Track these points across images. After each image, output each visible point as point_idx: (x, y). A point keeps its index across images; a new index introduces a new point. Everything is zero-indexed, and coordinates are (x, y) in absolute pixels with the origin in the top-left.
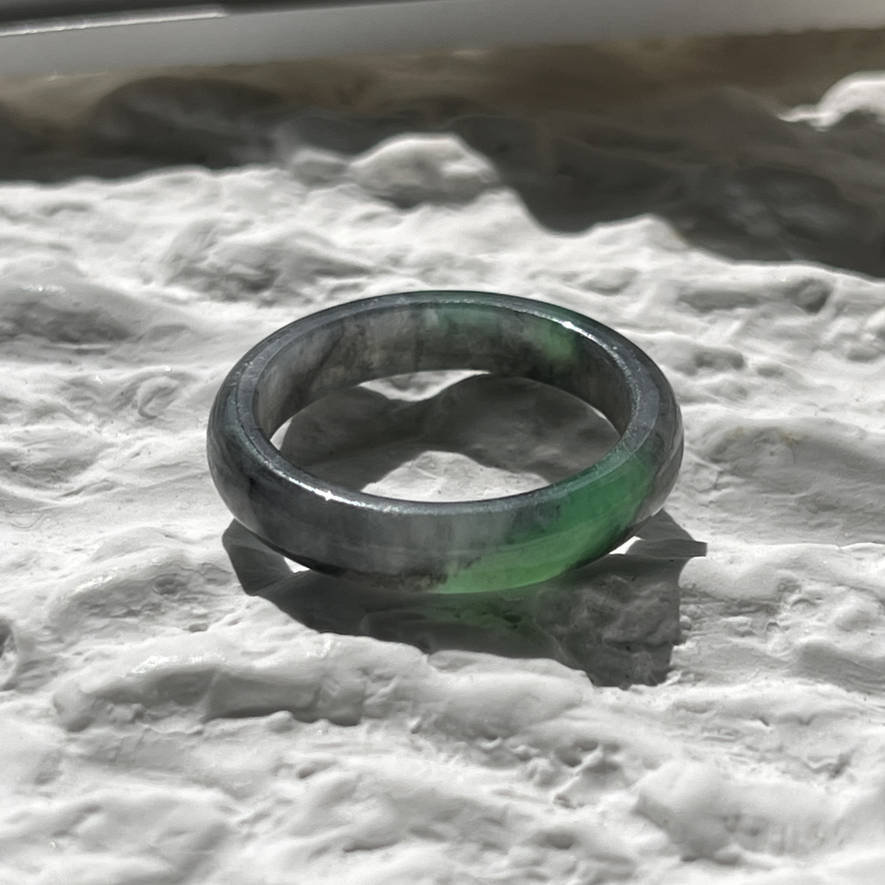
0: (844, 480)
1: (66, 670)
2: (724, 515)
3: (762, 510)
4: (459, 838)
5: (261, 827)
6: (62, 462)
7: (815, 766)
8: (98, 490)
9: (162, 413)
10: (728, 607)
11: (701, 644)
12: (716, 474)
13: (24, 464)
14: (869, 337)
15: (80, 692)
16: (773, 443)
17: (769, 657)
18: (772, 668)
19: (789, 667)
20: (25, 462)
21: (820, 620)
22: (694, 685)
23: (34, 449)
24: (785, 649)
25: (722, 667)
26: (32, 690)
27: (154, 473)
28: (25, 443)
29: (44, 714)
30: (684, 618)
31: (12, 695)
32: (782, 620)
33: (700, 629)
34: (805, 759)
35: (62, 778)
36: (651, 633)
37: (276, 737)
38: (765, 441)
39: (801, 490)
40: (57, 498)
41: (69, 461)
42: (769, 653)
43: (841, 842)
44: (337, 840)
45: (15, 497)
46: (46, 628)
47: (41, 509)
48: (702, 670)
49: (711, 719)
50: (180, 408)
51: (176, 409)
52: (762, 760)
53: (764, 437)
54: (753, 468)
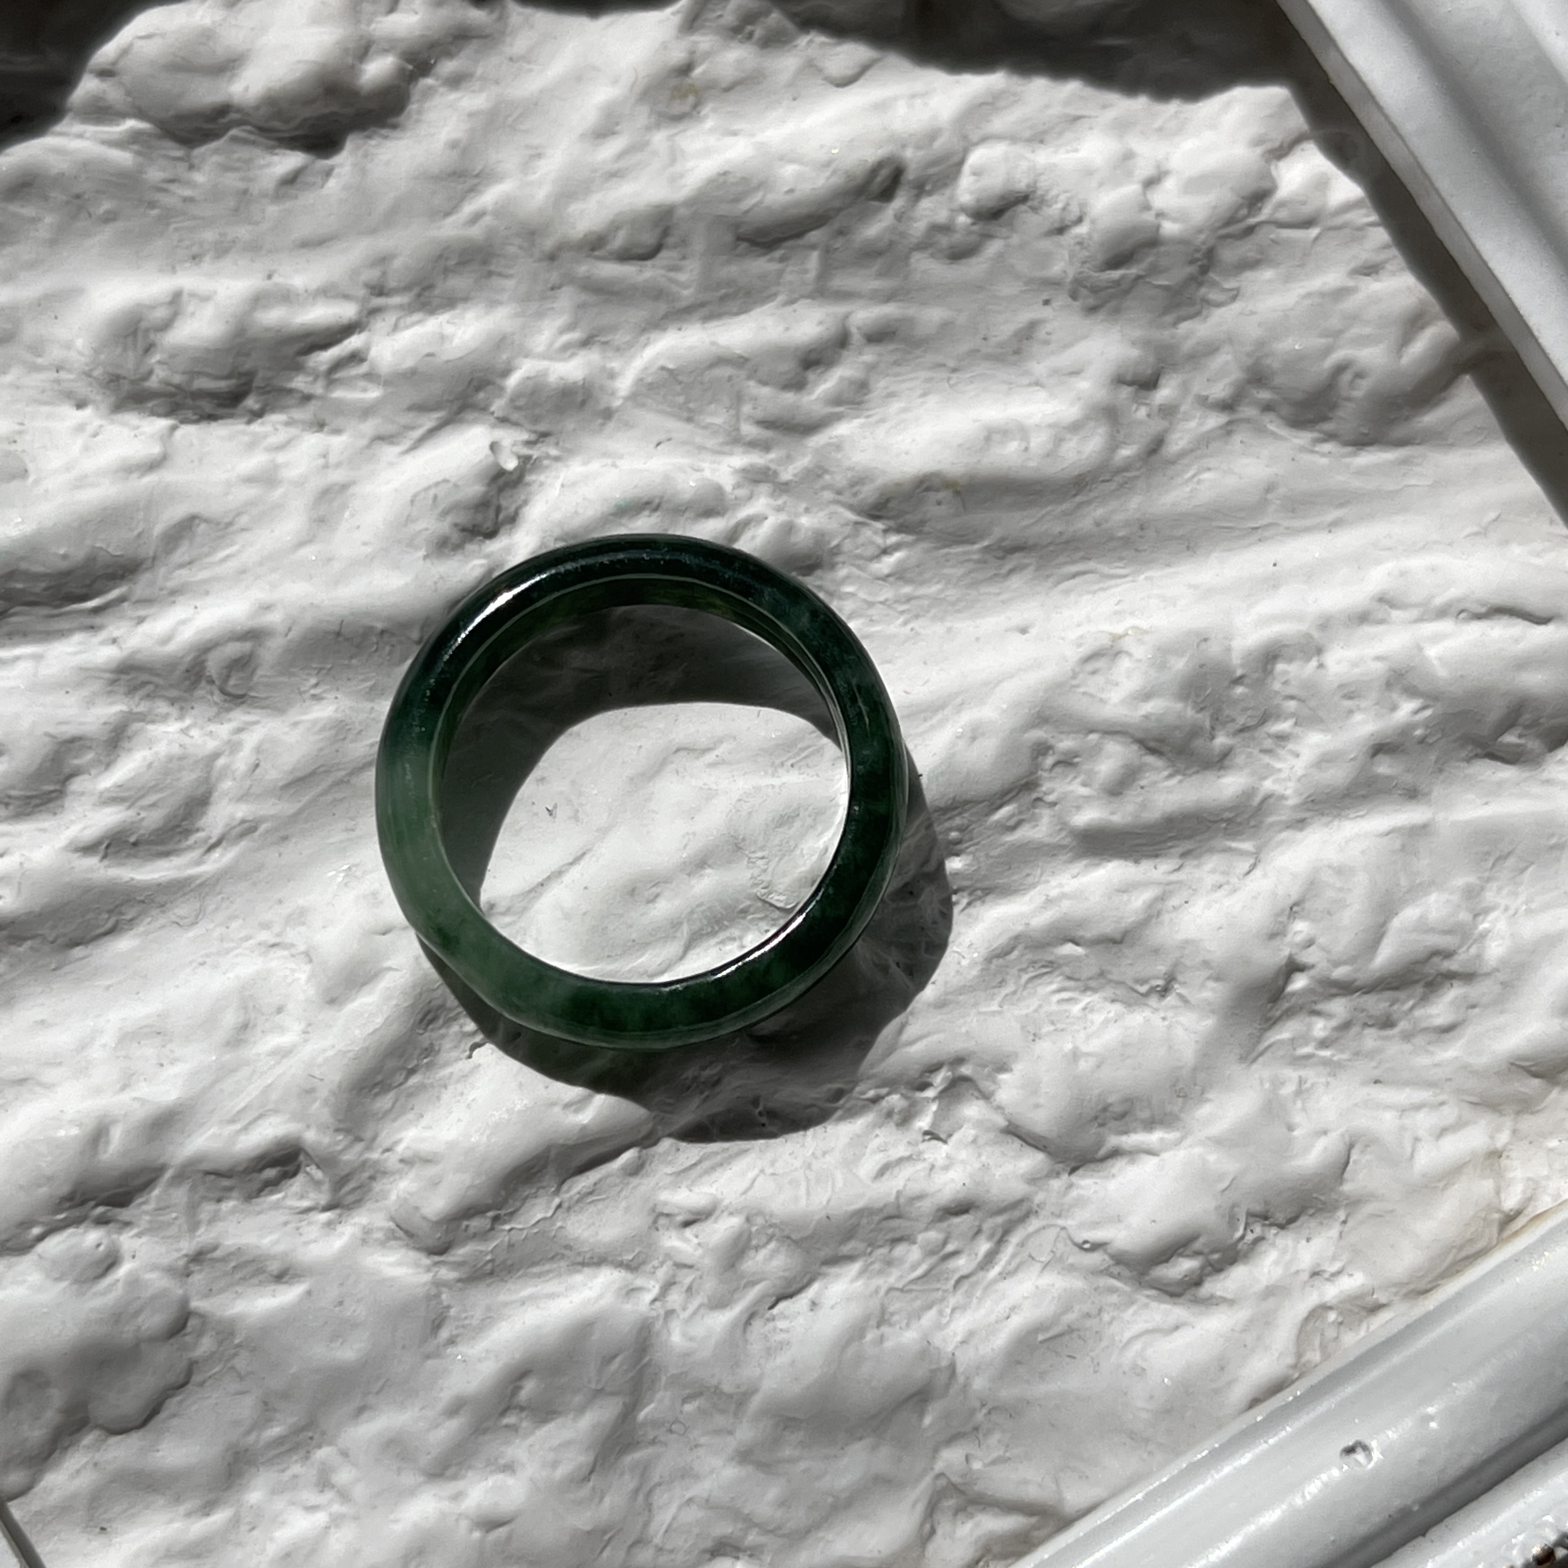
0: (1025, 513)
1: (385, 1173)
2: (907, 590)
3: (947, 571)
4: (869, 1250)
5: (675, 1298)
6: (181, 811)
7: (1143, 989)
8: (243, 835)
9: (251, 689)
10: (992, 804)
11: (977, 854)
12: (881, 534)
13: (143, 835)
14: (963, 220)
15: (424, 1218)
16: (938, 490)
17: (1048, 845)
18: (1054, 855)
19: (1071, 850)
20: (142, 831)
21: (1084, 785)
22: (984, 902)
23: (142, 808)
24: (1061, 830)
25: (1006, 873)
26: (358, 1203)
27: (292, 791)
28: (128, 804)
29: (391, 1236)
30: (954, 835)
31: (340, 1215)
32: (1045, 794)
33: (971, 839)
34: (1130, 983)
35: (453, 1312)
36: (926, 861)
37: (635, 1181)
38: (928, 489)
39: (982, 537)
40: (199, 863)
41: (187, 804)
42: (1048, 840)
43: (1203, 1093)
44: (758, 1301)
45: (159, 885)
46: (337, 1130)
47: (193, 886)
48: (987, 884)
49: (1022, 955)
50: (269, 677)
51: (265, 680)
52: (1086, 989)
53: (925, 486)
54: (922, 523)
